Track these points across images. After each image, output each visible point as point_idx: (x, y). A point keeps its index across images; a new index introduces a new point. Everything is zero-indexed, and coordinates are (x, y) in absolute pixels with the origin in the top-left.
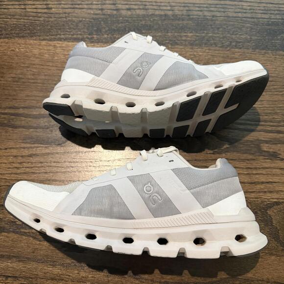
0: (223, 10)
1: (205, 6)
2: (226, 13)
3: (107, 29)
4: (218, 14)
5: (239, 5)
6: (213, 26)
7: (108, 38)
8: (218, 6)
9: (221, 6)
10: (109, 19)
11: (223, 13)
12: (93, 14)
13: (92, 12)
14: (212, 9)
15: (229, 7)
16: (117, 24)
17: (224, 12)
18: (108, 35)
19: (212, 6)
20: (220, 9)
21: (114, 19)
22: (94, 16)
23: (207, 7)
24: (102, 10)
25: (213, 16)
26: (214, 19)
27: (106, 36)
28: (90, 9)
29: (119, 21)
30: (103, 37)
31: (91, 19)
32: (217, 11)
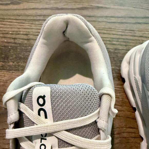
0: (124, 44)
1: (108, 39)
2: (127, 47)
3: (14, 56)
4: (121, 48)
5: (139, 40)
6: (115, 59)
7: (13, 65)
8: (120, 40)
9: (122, 40)
10: (19, 48)
11: (124, 46)
12: (6, 42)
13: (6, 41)
14: (114, 43)
15: (130, 41)
16: (24, 52)
17: (126, 46)
18: (13, 62)
19: (114, 40)
20: (122, 43)
21: (24, 48)
22: (6, 44)
23: (109, 41)
24: (15, 39)
25: (116, 49)
26: (116, 52)
27: (11, 63)
28: (5, 37)
29: (27, 49)
30: (9, 64)
31: (3, 47)
32: (119, 45)
